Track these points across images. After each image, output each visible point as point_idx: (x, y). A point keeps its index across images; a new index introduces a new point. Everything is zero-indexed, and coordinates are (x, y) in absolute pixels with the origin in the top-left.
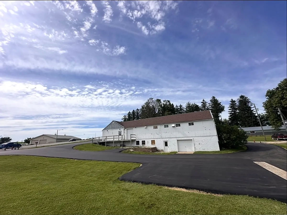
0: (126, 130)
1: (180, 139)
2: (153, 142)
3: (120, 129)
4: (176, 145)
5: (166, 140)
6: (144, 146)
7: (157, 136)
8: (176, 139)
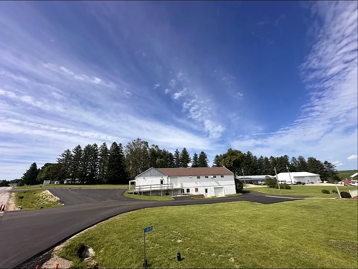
0: (169, 178)
1: (216, 187)
2: (197, 190)
3: (162, 177)
4: (214, 191)
5: (206, 188)
6: (189, 194)
7: (200, 185)
8: (213, 187)
